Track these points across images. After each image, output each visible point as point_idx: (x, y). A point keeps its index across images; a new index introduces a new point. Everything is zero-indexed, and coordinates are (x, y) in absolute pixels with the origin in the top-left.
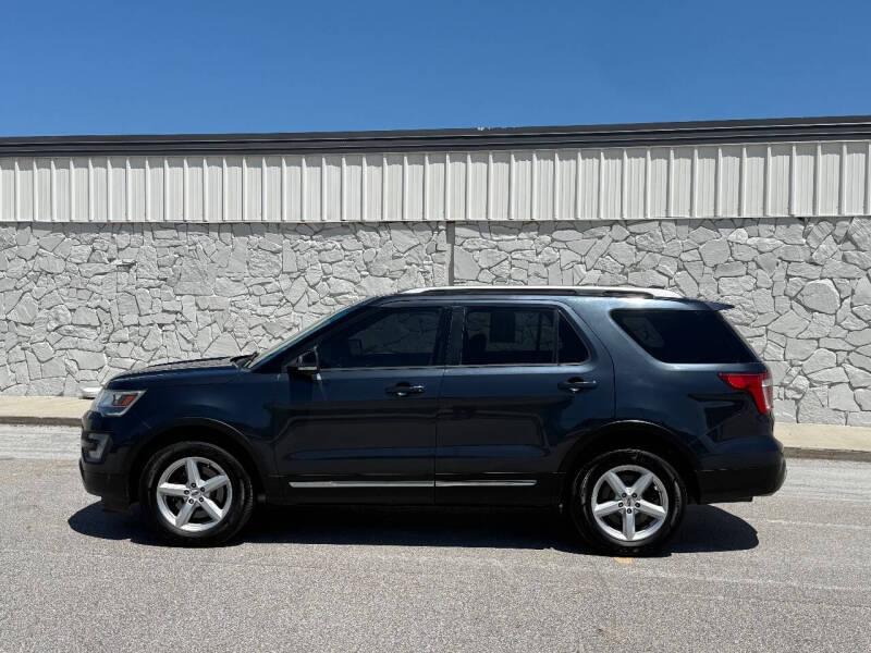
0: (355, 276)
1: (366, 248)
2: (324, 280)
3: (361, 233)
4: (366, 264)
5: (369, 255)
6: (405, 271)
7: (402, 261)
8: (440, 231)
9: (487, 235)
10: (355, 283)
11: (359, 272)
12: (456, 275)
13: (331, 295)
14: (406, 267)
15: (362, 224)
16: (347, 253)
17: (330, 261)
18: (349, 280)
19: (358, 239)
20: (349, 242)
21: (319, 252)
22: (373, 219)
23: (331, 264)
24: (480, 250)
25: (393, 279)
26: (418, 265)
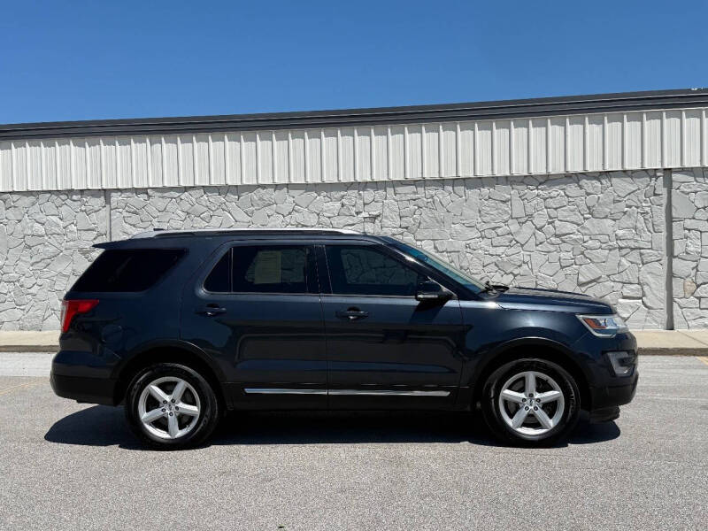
0: (579, 219)
1: (588, 194)
2: (549, 223)
3: (584, 182)
4: (589, 208)
5: (591, 200)
6: (625, 213)
7: (623, 204)
8: (657, 178)
9: (700, 179)
10: (578, 225)
11: (582, 215)
12: (674, 215)
13: (556, 236)
14: (626, 209)
15: (586, 175)
16: (571, 199)
17: (555, 206)
18: (573, 222)
19: (581, 187)
20: (572, 189)
21: (545, 199)
22: (595, 169)
23: (556, 209)
24: (696, 192)
25: (614, 220)
26: (637, 207)
